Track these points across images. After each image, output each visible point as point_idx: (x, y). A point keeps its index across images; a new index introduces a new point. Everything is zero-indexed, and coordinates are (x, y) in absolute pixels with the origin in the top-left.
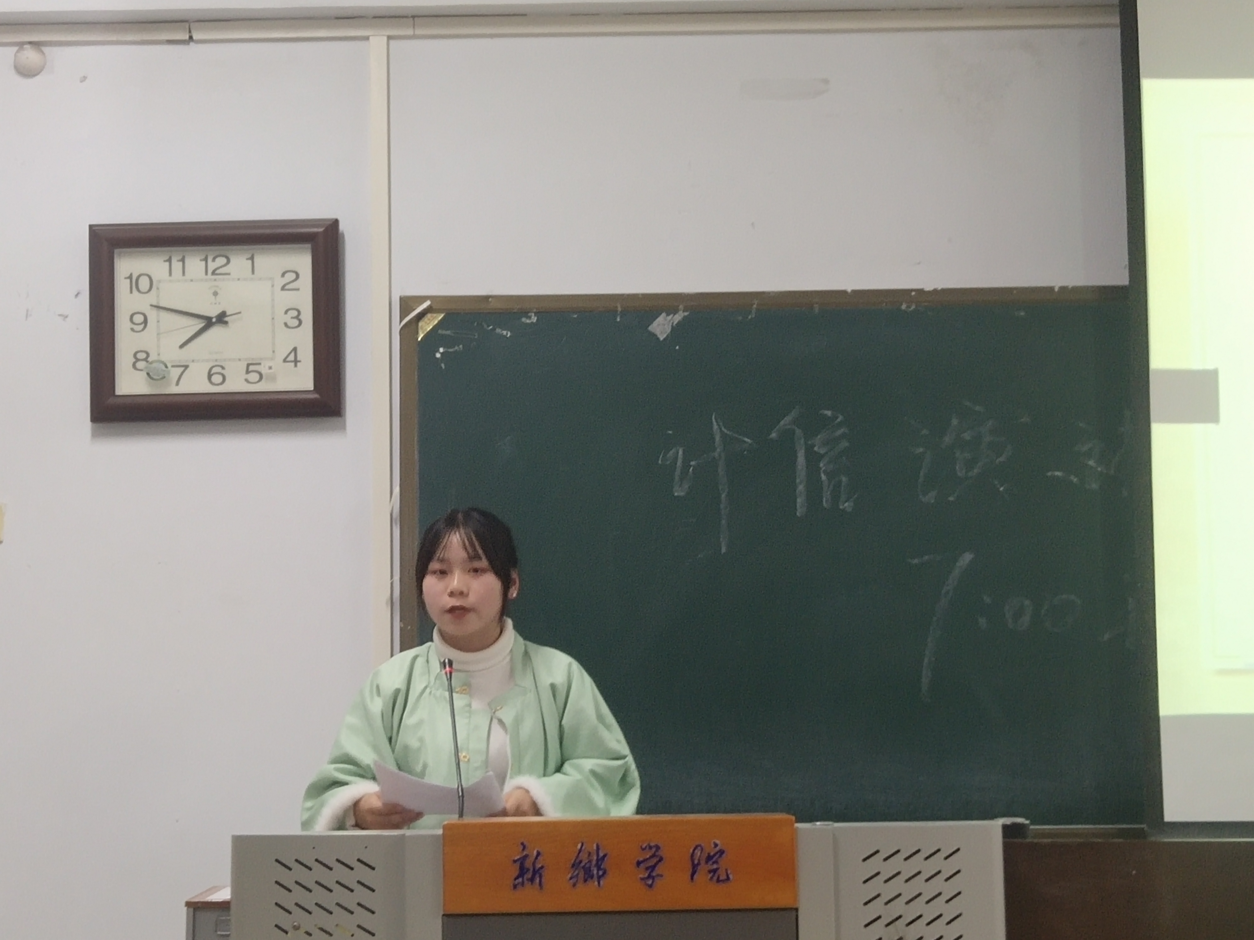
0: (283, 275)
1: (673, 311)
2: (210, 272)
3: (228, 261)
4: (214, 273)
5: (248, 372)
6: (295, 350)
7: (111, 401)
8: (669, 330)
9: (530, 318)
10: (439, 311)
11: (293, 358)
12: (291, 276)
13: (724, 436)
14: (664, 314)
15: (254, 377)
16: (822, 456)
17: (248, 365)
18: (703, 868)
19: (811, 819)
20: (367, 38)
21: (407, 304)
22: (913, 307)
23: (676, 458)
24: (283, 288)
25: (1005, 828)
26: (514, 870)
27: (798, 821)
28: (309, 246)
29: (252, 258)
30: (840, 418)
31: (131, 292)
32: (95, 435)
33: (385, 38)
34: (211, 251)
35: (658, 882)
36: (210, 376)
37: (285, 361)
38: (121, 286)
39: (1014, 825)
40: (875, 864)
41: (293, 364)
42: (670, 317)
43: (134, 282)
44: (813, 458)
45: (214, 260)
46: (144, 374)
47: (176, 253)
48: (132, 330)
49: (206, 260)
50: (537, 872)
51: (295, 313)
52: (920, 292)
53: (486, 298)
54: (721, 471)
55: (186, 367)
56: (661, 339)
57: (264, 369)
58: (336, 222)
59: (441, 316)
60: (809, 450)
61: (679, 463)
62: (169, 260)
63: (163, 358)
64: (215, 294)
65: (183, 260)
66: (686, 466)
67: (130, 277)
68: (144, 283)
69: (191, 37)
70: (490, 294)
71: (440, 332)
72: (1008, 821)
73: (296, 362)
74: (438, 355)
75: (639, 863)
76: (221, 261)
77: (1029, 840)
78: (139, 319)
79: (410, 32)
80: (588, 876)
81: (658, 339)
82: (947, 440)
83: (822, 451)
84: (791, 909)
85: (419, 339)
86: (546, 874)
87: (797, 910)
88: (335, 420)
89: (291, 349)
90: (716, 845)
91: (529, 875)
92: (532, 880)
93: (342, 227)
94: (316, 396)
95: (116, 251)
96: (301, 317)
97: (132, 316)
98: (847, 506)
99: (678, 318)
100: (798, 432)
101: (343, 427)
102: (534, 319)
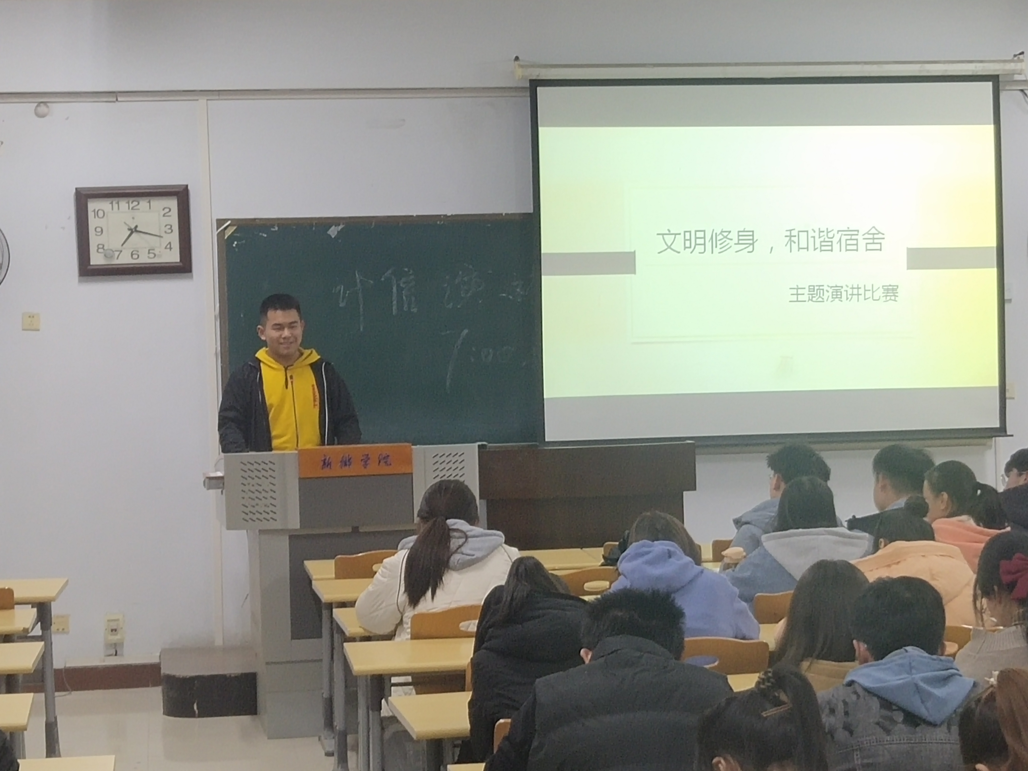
0: (164, 209)
1: (338, 225)
2: (130, 208)
3: (139, 204)
4: (132, 209)
5: (149, 253)
6: (170, 243)
7: (89, 267)
8: (336, 233)
9: (274, 228)
10: (234, 225)
11: (169, 247)
12: (167, 210)
13: (361, 281)
14: (333, 227)
15: (152, 255)
16: (404, 288)
17: (149, 250)
18: (382, 462)
19: (416, 445)
20: (197, 100)
21: (220, 222)
22: (442, 223)
23: (340, 291)
24: (164, 216)
25: (479, 446)
26: (322, 463)
27: (413, 445)
28: (175, 197)
29: (149, 202)
30: (411, 272)
31: (95, 217)
32: (80, 281)
33: (205, 101)
34: (131, 199)
35: (368, 466)
36: (132, 255)
37: (166, 248)
38: (91, 215)
39: (482, 445)
40: (437, 459)
41: (169, 250)
42: (337, 227)
43: (96, 213)
44: (400, 289)
45: (132, 203)
46: (103, 255)
47: (115, 200)
48: (96, 235)
49: (128, 203)
50: (329, 464)
51: (169, 227)
52: (445, 216)
53: (255, 219)
54: (360, 295)
55: (121, 251)
56: (333, 237)
57: (157, 252)
58: (187, 186)
59: (235, 228)
60: (398, 286)
61: (342, 291)
62: (112, 203)
63: (110, 248)
64: (133, 218)
65: (118, 203)
66: (345, 293)
67: (94, 211)
68: (101, 214)
69: (117, 100)
70: (256, 217)
71: (235, 235)
72: (480, 443)
73: (171, 248)
74: (234, 245)
75: (362, 460)
76: (135, 203)
77: (487, 450)
78: (99, 230)
79: (217, 97)
80: (346, 465)
81: (331, 237)
82: (457, 281)
83: (404, 286)
84: (409, 473)
85: (226, 237)
86: (332, 464)
87: (412, 474)
88: (189, 274)
89: (168, 243)
90: (386, 454)
91: (327, 464)
92: (328, 466)
93: (189, 187)
94: (181, 264)
95: (89, 200)
96: (173, 228)
97: (96, 229)
98: (415, 310)
99: (340, 228)
100: (393, 277)
101: (192, 277)
102: (276, 229)
